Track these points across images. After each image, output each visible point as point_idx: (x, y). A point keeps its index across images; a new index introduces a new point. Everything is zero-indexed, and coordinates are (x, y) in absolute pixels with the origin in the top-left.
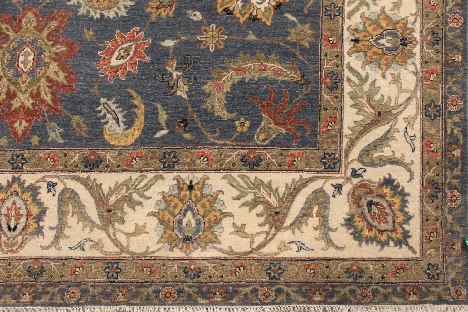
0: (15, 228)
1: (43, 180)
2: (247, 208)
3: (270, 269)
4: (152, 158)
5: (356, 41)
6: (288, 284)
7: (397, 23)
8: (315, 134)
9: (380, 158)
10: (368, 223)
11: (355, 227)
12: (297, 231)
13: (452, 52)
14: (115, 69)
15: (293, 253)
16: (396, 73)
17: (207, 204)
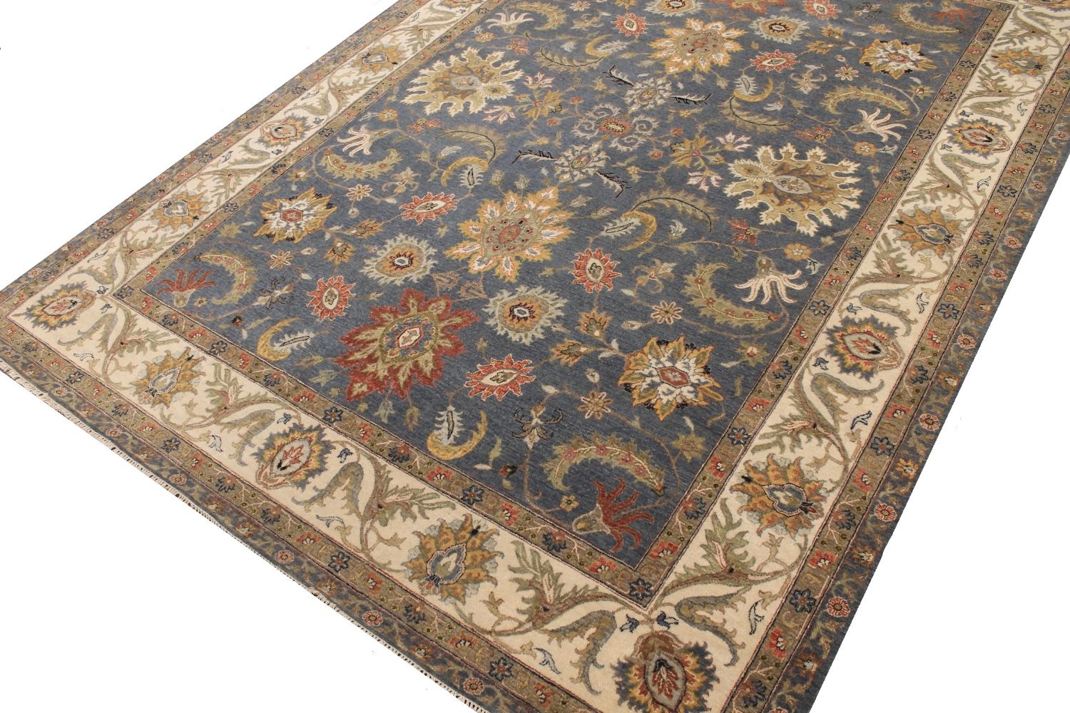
0: (284, 468)
2: (517, 586)
3: (498, 664)
4: (457, 484)
5: (748, 480)
6: (505, 692)
7: (809, 482)
8: (641, 553)
9: (704, 620)
10: (646, 683)
11: (627, 679)
12: (555, 641)
13: (863, 545)
14: (483, 387)
15: (534, 662)
16: (777, 537)
17: (479, 559)
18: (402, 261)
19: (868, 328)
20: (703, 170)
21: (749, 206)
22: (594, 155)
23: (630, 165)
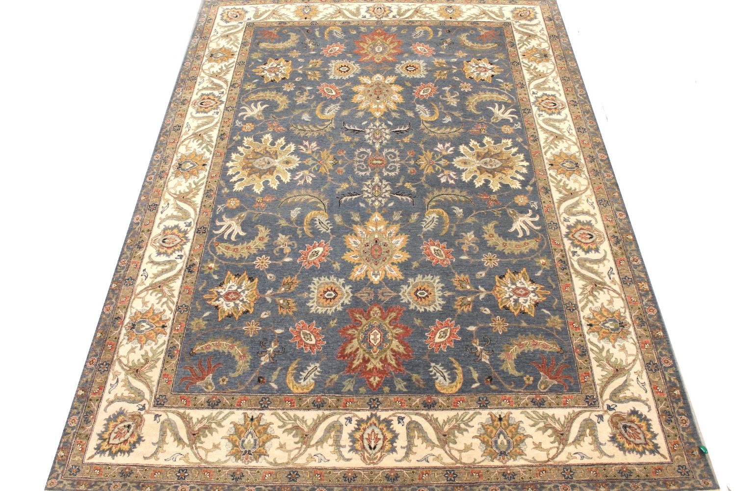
0: (375, 448)
1: (394, 415)
2: (541, 432)
3: (564, 472)
4: (471, 401)
5: (591, 325)
6: (579, 482)
7: (614, 313)
8: (577, 384)
9: (625, 397)
10: (627, 439)
11: (619, 442)
12: (577, 446)
13: (655, 330)
14: (439, 344)
15: (577, 461)
16: (622, 344)
17: (513, 430)
18: (330, 295)
19: (579, 227)
20: (443, 172)
21: (481, 184)
22: (380, 184)
23: (404, 183)
